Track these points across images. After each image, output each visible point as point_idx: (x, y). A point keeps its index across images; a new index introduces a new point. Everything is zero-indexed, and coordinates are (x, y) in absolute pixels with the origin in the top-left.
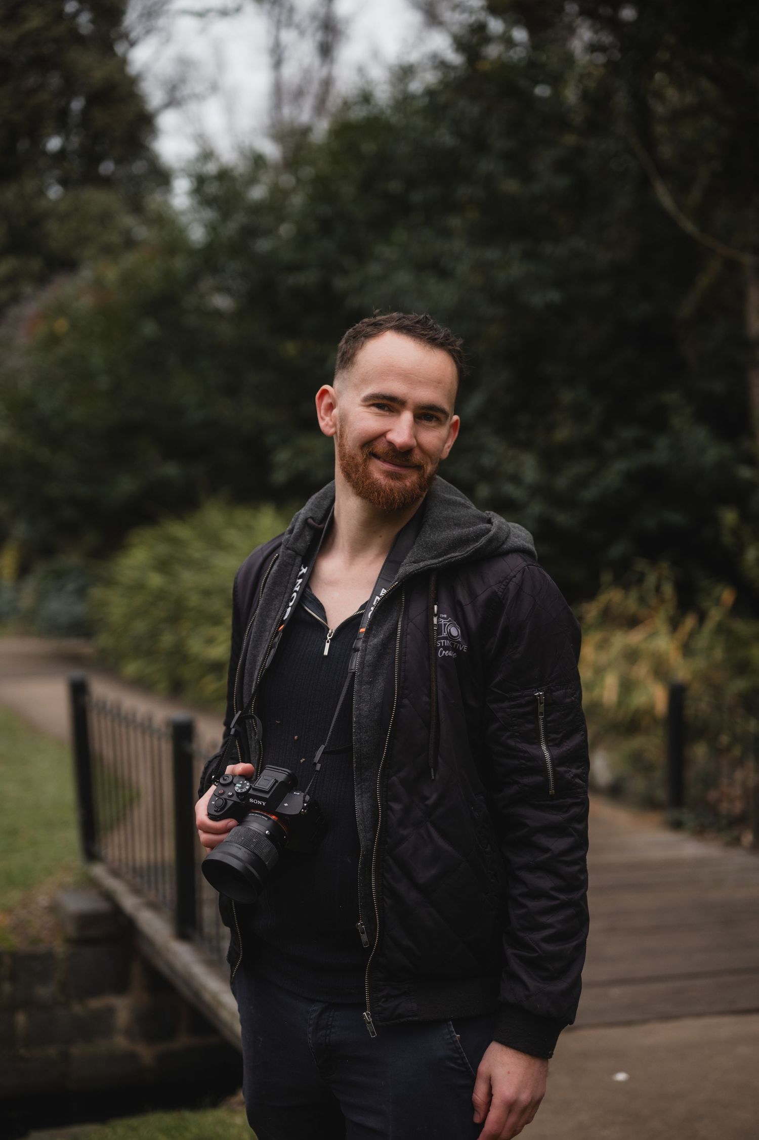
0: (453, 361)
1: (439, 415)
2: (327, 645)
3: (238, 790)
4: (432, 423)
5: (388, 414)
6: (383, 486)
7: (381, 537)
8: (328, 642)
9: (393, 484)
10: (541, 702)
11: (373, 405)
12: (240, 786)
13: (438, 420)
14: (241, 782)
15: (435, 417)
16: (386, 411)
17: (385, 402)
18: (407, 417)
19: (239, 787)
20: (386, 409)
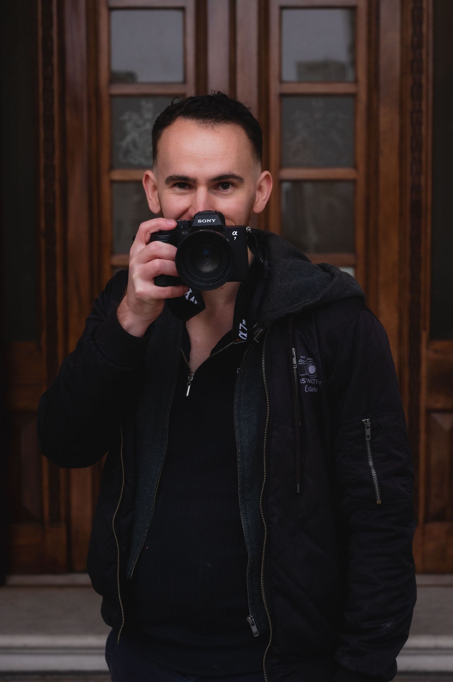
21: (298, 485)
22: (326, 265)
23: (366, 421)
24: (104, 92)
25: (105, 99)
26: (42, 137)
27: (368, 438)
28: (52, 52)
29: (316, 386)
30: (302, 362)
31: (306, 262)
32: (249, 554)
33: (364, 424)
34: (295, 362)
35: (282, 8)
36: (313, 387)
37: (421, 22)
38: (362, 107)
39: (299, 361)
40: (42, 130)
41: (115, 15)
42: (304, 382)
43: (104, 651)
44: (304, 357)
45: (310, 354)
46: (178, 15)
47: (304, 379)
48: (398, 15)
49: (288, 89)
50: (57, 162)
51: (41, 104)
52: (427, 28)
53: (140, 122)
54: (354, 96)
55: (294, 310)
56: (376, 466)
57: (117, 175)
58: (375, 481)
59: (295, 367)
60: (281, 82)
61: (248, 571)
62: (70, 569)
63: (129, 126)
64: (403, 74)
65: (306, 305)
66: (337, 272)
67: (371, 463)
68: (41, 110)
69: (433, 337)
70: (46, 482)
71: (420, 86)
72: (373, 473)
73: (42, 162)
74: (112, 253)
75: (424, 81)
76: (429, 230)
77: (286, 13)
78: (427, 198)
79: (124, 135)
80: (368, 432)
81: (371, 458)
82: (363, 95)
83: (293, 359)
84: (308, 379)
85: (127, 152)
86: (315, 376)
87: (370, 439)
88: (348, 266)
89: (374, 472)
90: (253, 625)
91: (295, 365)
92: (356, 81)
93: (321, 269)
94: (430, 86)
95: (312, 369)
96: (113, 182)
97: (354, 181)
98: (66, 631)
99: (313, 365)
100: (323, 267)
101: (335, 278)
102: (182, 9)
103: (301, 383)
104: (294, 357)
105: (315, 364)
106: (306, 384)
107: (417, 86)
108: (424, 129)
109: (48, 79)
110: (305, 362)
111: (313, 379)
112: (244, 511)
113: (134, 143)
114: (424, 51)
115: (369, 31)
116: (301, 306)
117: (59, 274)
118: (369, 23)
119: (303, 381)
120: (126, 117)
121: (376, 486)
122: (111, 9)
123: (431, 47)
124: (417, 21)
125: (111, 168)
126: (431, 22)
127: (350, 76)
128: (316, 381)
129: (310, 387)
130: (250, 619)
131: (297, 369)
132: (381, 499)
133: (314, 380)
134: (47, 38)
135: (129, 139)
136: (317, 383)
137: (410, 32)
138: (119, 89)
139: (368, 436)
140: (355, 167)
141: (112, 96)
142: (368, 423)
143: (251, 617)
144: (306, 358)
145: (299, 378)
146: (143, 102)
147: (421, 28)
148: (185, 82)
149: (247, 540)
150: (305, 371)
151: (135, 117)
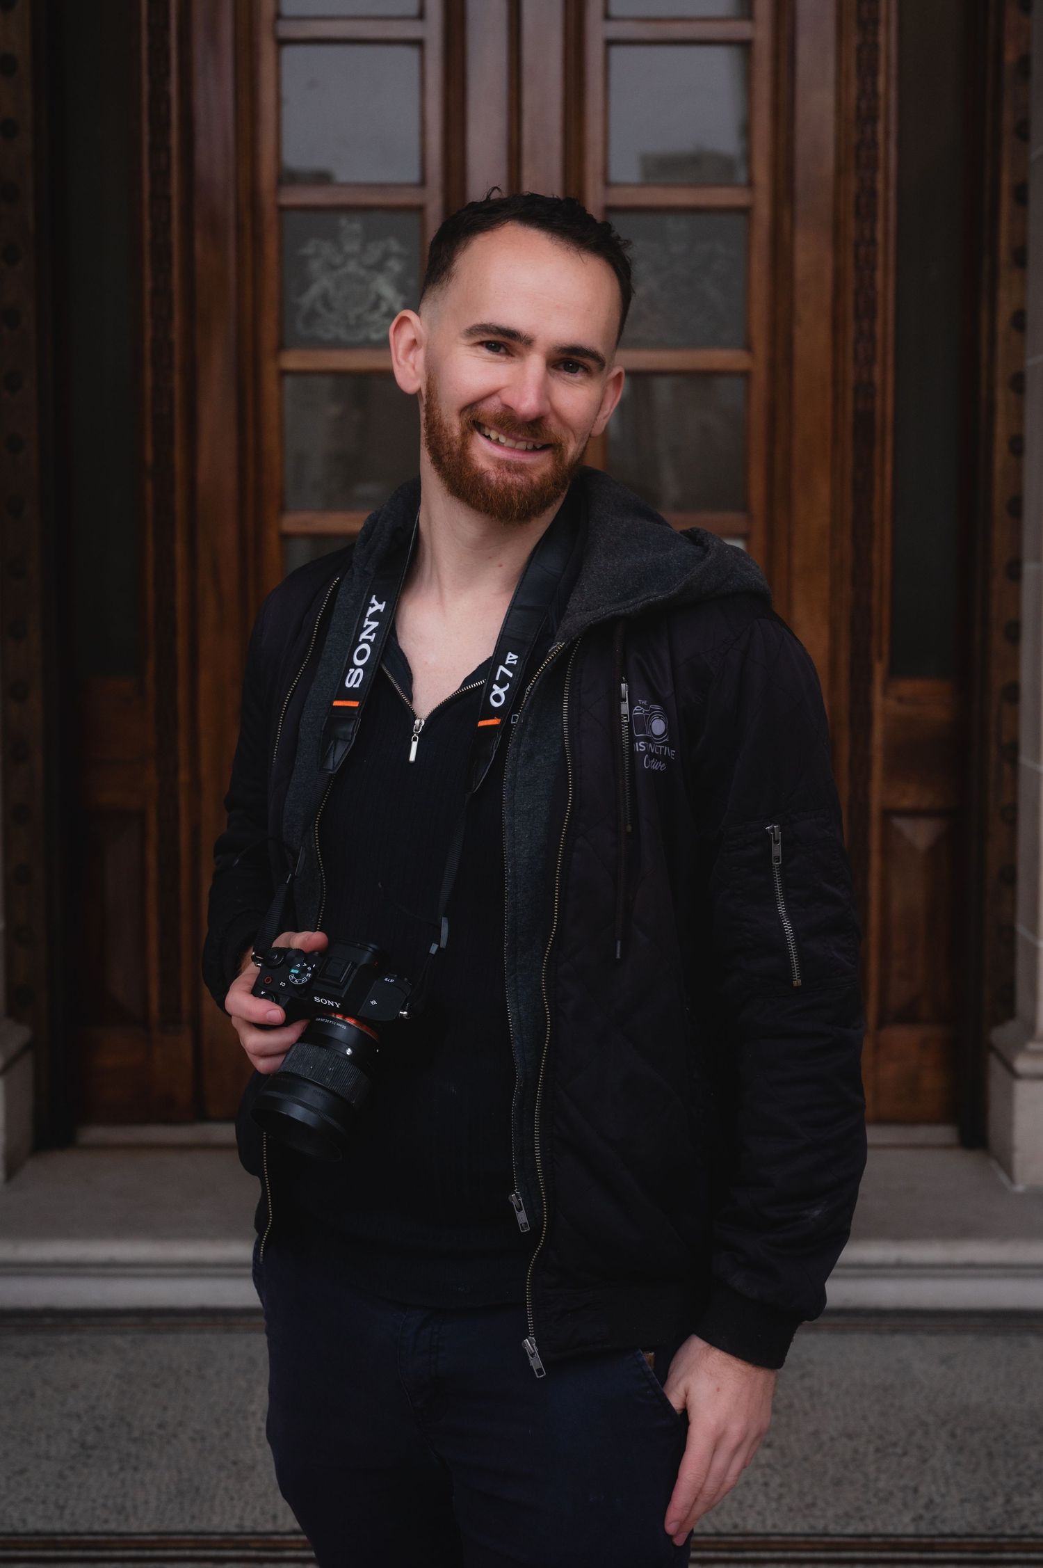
0: (613, 274)
1: (590, 362)
2: (414, 745)
3: (294, 980)
4: (576, 376)
5: (504, 358)
6: (494, 483)
7: (501, 566)
8: (415, 739)
9: (510, 480)
10: (776, 839)
11: (481, 343)
12: (297, 972)
13: (587, 370)
14: (298, 965)
15: (582, 366)
16: (501, 354)
17: (499, 338)
18: (535, 364)
19: (295, 974)
20: (502, 350)
21: (619, 943)
22: (698, 531)
23: (773, 830)
24: (268, 201)
25: (270, 214)
26: (148, 285)
27: (777, 862)
28: (168, 124)
29: (665, 759)
30: (641, 711)
31: (656, 525)
32: (518, 1072)
33: (769, 836)
34: (625, 708)
35: (610, 43)
36: (659, 761)
37: (874, 72)
38: (761, 233)
39: (635, 709)
40: (148, 271)
41: (289, 53)
42: (643, 748)
43: (250, 1271)
44: (645, 702)
45: (655, 698)
46: (411, 54)
47: (643, 743)
48: (831, 58)
49: (619, 197)
50: (176, 336)
51: (147, 224)
52: (887, 83)
53: (338, 260)
54: (745, 211)
55: (627, 609)
56: (790, 915)
57: (293, 360)
58: (789, 941)
59: (625, 719)
60: (607, 184)
61: (514, 1104)
62: (198, 1113)
63: (315, 266)
64: (839, 171)
65: (651, 602)
66: (715, 543)
67: (782, 910)
68: (147, 235)
69: (896, 671)
70: (153, 948)
71: (873, 194)
72: (786, 928)
73: (149, 334)
74: (283, 509)
75: (880, 186)
76: (889, 468)
77: (616, 52)
78: (885, 406)
79: (305, 284)
80: (777, 850)
81: (782, 901)
82: (763, 211)
83: (622, 705)
84: (650, 745)
85: (312, 316)
86: (664, 739)
87: (780, 863)
88: (735, 536)
89: (787, 926)
90: (519, 1210)
91: (626, 715)
92: (750, 184)
93: (688, 539)
94: (892, 194)
95: (658, 727)
96: (283, 373)
97: (746, 375)
98: (189, 1232)
99: (660, 718)
100: (693, 537)
101: (710, 554)
102: (419, 43)
103: (638, 750)
104: (625, 700)
105: (666, 715)
106: (646, 752)
107: (868, 194)
108: (879, 275)
109: (160, 176)
110: (645, 712)
111: (658, 745)
112: (513, 989)
113: (325, 300)
114: (880, 127)
115: (776, 88)
116: (641, 603)
117: (180, 549)
118: (776, 73)
119: (640, 746)
120: (309, 249)
121: (792, 953)
122: (282, 42)
123: (893, 118)
124: (868, 69)
125: (281, 347)
126: (893, 72)
127: (742, 176)
128: (663, 749)
129: (653, 761)
130: (515, 1198)
131: (630, 724)
132: (802, 977)
133: (661, 747)
134: (159, 96)
135: (315, 290)
136: (665, 754)
137: (853, 91)
138: (295, 196)
139: (777, 858)
140: (748, 347)
141: (282, 209)
142: (776, 832)
143: (516, 1194)
144: (649, 704)
145: (633, 740)
146: (343, 221)
147: (874, 84)
148: (423, 182)
149: (515, 1044)
150: (645, 728)
151: (327, 249)
